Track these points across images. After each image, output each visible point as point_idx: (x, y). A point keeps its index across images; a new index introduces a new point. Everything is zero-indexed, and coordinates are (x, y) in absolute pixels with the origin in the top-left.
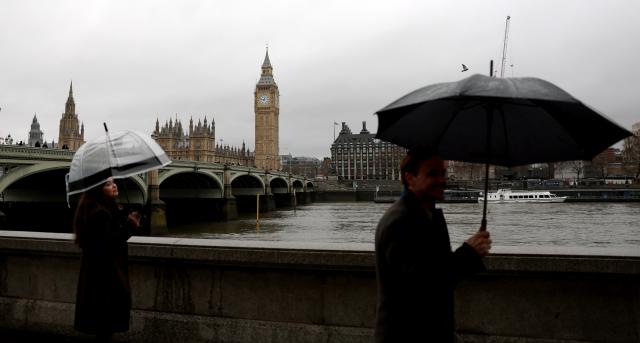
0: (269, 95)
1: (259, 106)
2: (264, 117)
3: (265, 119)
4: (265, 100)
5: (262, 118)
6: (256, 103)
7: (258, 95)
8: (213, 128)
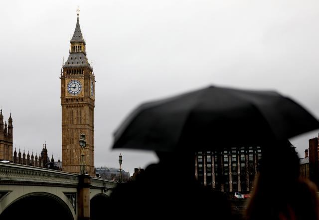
0: (82, 81)
1: (68, 96)
2: (75, 111)
3: (75, 115)
4: (76, 88)
5: (71, 113)
6: (63, 91)
7: (67, 81)
8: (11, 127)
